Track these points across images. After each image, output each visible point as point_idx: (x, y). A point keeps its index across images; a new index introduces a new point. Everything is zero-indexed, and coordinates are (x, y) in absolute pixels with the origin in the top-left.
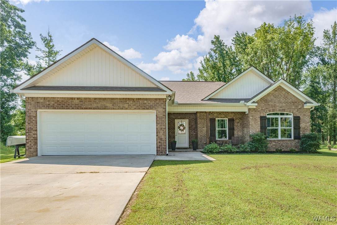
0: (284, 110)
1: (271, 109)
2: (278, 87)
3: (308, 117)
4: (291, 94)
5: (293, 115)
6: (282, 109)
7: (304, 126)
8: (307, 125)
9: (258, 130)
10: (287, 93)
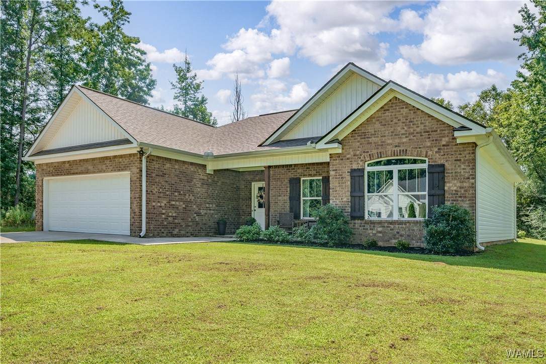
0: (405, 152)
1: (374, 151)
2: (390, 101)
3: (467, 164)
4: (422, 111)
5: (429, 162)
6: (400, 150)
7: (455, 188)
8: (465, 184)
9: (345, 199)
10: (412, 112)
